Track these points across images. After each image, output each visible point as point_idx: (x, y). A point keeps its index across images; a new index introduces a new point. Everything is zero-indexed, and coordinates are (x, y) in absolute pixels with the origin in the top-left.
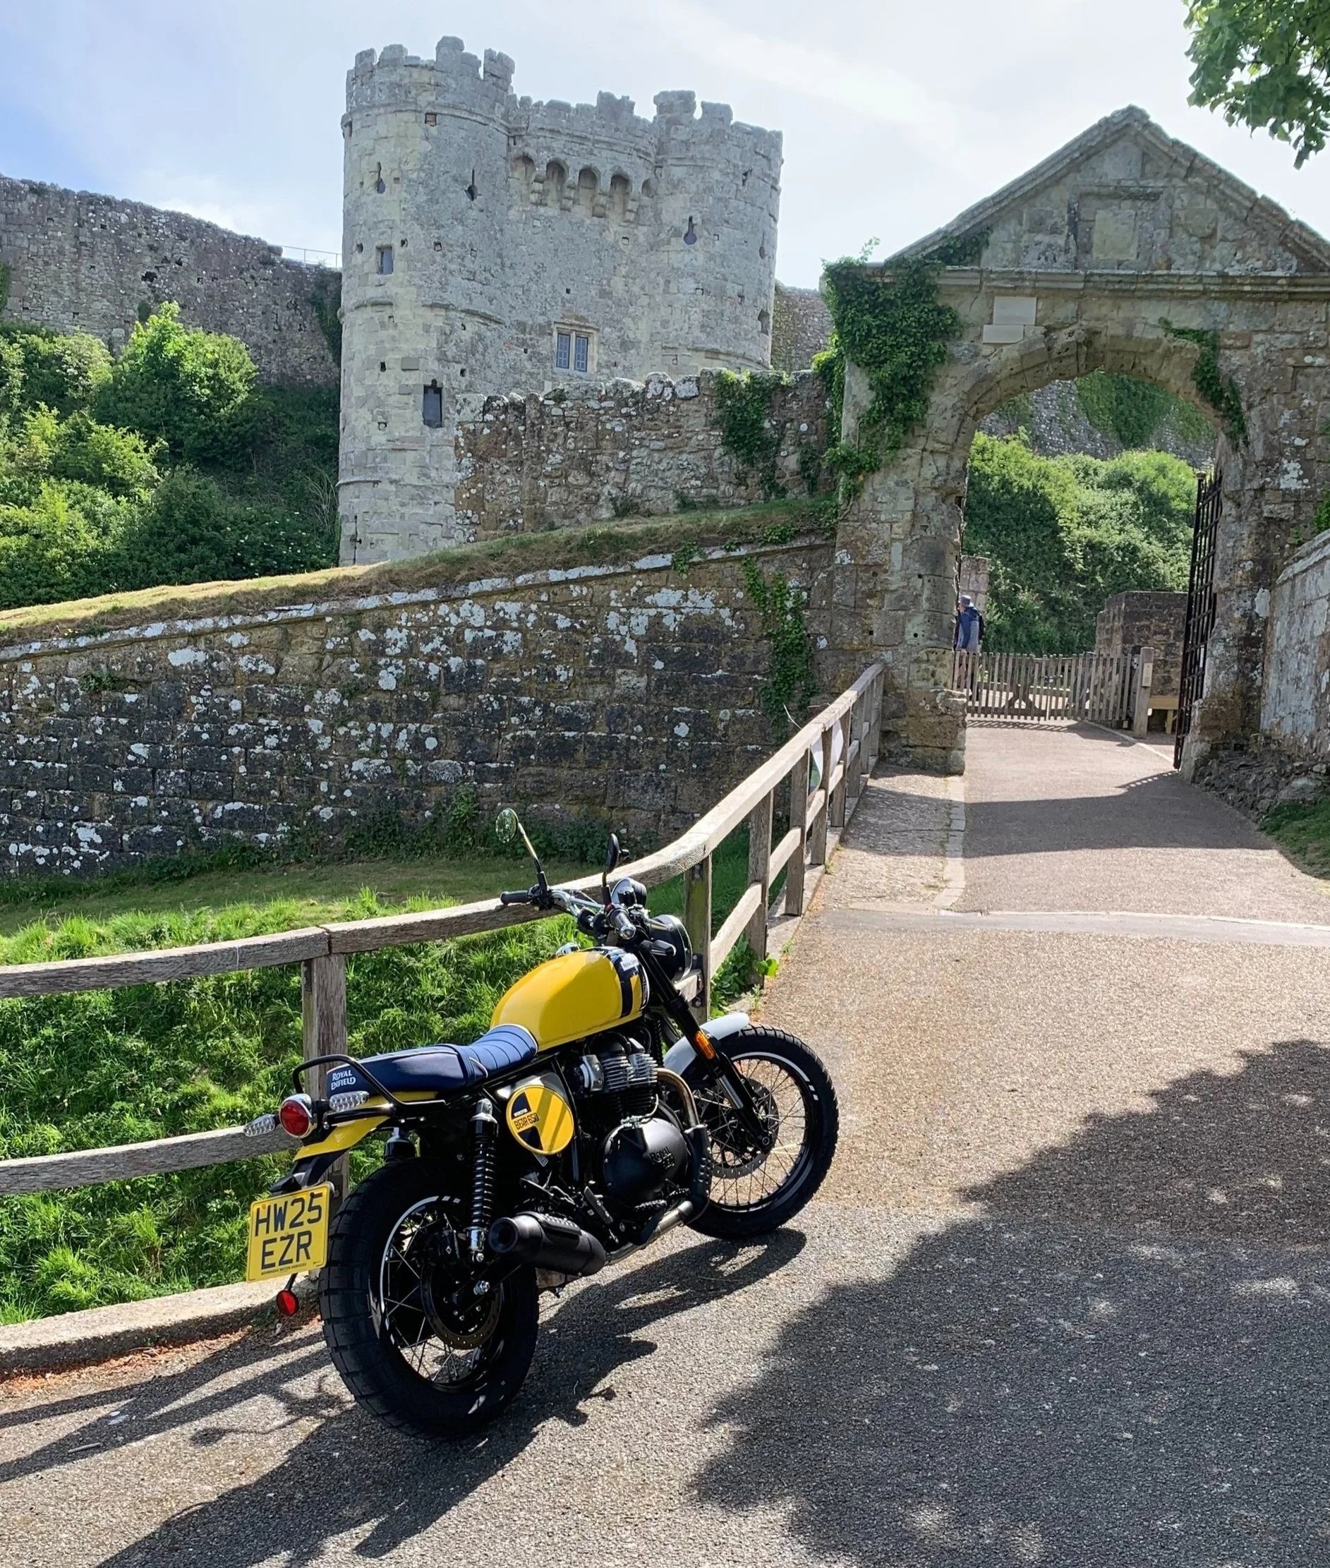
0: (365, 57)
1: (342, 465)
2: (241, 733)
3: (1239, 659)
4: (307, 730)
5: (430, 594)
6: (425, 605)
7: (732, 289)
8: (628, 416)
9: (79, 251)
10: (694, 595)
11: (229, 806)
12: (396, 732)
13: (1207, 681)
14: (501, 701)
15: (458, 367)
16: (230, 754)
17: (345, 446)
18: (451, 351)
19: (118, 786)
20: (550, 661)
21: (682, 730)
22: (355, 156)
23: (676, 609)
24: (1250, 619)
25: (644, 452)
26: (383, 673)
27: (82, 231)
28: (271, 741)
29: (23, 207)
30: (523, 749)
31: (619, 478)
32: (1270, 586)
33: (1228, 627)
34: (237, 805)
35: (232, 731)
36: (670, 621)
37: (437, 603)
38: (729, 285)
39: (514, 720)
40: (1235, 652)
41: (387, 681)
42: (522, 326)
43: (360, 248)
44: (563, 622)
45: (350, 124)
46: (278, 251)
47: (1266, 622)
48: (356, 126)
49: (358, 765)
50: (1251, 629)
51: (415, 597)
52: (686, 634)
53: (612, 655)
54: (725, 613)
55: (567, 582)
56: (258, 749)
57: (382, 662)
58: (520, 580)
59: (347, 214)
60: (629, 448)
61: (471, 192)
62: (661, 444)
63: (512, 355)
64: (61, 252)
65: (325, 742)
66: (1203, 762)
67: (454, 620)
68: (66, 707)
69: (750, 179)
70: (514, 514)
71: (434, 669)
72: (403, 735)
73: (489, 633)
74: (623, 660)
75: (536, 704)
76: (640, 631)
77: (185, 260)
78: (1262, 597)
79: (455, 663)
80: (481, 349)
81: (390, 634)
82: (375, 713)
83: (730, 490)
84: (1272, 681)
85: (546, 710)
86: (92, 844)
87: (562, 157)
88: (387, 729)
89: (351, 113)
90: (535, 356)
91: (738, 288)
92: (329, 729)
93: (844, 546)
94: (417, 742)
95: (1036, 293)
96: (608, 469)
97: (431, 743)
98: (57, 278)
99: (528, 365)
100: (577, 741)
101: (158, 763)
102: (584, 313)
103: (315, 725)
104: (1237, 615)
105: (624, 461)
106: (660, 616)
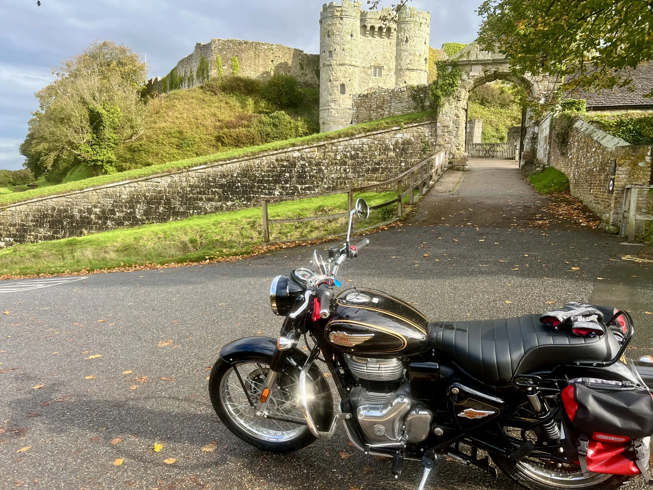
0: (325, 5)
1: (320, 105)
2: (308, 170)
3: (531, 142)
4: (322, 169)
5: (348, 138)
6: (347, 140)
7: (418, 54)
8: (391, 96)
9: (256, 56)
10: (405, 135)
11: (306, 186)
12: (340, 168)
13: (525, 148)
14: (363, 160)
15: (348, 79)
16: (306, 175)
17: (321, 100)
18: (347, 75)
19: (283, 182)
20: (374, 151)
21: (403, 164)
22: (323, 30)
23: (402, 138)
24: (534, 133)
25: (394, 104)
26: (338, 156)
27: (257, 51)
28: (315, 171)
29: (243, 47)
30: (368, 171)
31: (388, 110)
32: (538, 126)
33: (529, 136)
34: (307, 186)
35: (306, 170)
36: (400, 141)
37: (349, 140)
38: (417, 52)
39: (366, 164)
40: (530, 141)
41: (338, 157)
42: (364, 67)
43: (324, 52)
44: (376, 142)
45: (321, 22)
46: (302, 51)
47: (537, 134)
48: (323, 22)
49: (333, 176)
50: (534, 135)
51: (345, 139)
52: (403, 144)
53: (387, 149)
54: (412, 138)
55: (377, 134)
56: (312, 173)
57: (337, 153)
58: (367, 134)
59: (321, 44)
60: (391, 103)
61: (352, 35)
62: (398, 102)
63: (362, 75)
64: (251, 57)
65: (326, 171)
66: (523, 166)
67: (353, 144)
68: (272, 166)
69: (422, 25)
70: (365, 119)
71: (348, 154)
72: (342, 169)
73: (361, 146)
74: (389, 150)
75: (371, 160)
76: (393, 143)
77: (280, 56)
78: (536, 128)
79: (353, 152)
80: (354, 74)
81: (339, 147)
82: (336, 164)
83: (414, 111)
84: (538, 147)
85: (373, 161)
86: (278, 195)
87: (374, 24)
88: (339, 167)
89: (321, 19)
90: (368, 75)
91: (419, 53)
92: (326, 168)
93: (439, 122)
94: (345, 170)
95: (482, 64)
96: (386, 108)
97: (348, 170)
98: (251, 63)
99: (366, 77)
100: (379, 168)
101: (291, 177)
102: (380, 63)
103: (323, 168)
104: (531, 133)
105: (390, 106)
106: (397, 140)
